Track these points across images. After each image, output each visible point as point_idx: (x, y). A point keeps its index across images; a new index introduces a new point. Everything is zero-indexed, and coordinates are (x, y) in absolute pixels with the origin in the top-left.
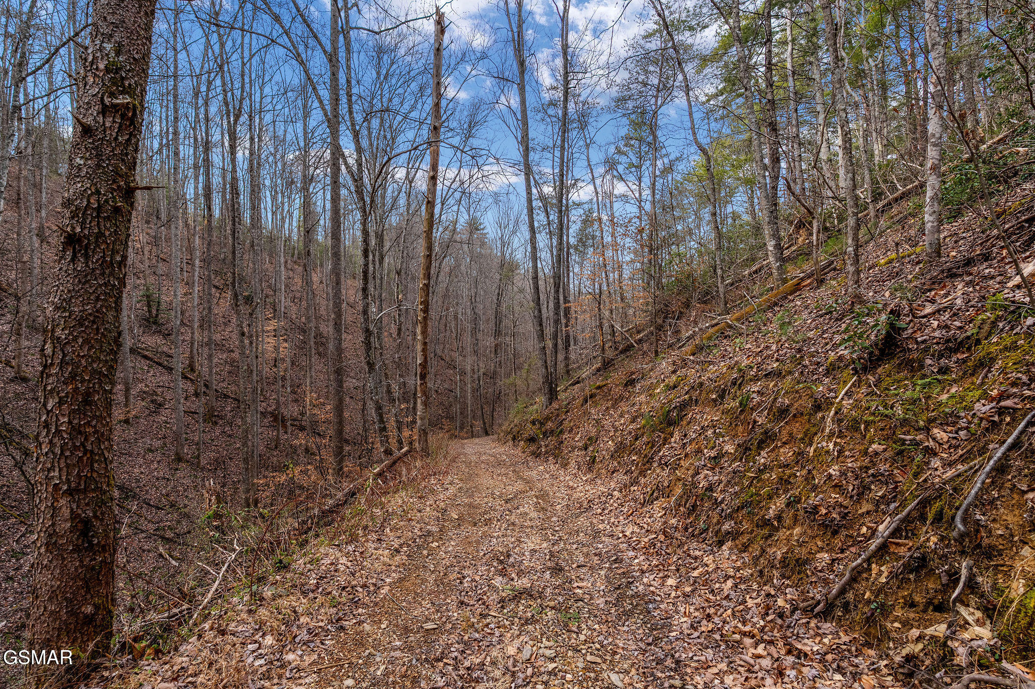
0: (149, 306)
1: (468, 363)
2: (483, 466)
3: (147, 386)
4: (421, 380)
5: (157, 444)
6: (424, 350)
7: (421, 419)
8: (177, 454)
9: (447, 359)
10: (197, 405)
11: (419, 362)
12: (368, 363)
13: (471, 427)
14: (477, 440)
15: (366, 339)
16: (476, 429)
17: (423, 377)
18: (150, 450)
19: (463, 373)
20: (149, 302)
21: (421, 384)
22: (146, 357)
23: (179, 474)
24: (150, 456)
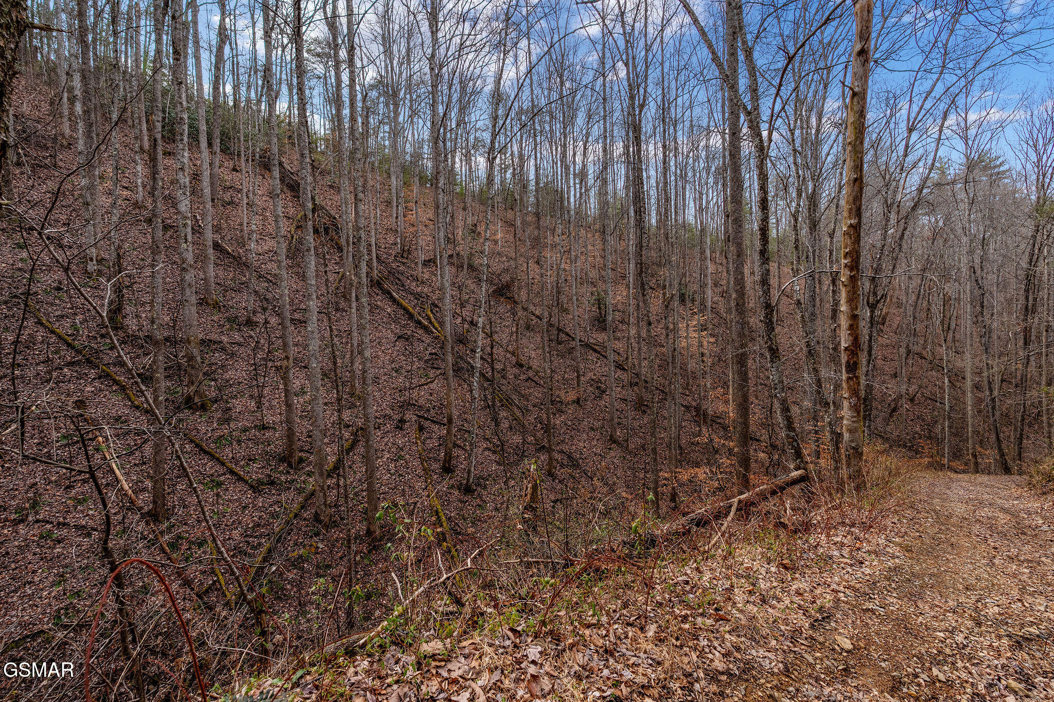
0: (600, 308)
1: (967, 363)
2: (976, 528)
3: (595, 375)
4: (847, 372)
5: (597, 424)
6: (852, 327)
7: (850, 431)
8: (611, 436)
9: (930, 357)
10: (630, 394)
11: (844, 345)
12: (770, 349)
13: (975, 456)
14: (984, 478)
15: (766, 317)
16: (983, 462)
17: (852, 367)
18: (592, 429)
19: (957, 377)
20: (599, 304)
21: (849, 379)
22: (595, 351)
23: (612, 453)
24: (592, 434)
